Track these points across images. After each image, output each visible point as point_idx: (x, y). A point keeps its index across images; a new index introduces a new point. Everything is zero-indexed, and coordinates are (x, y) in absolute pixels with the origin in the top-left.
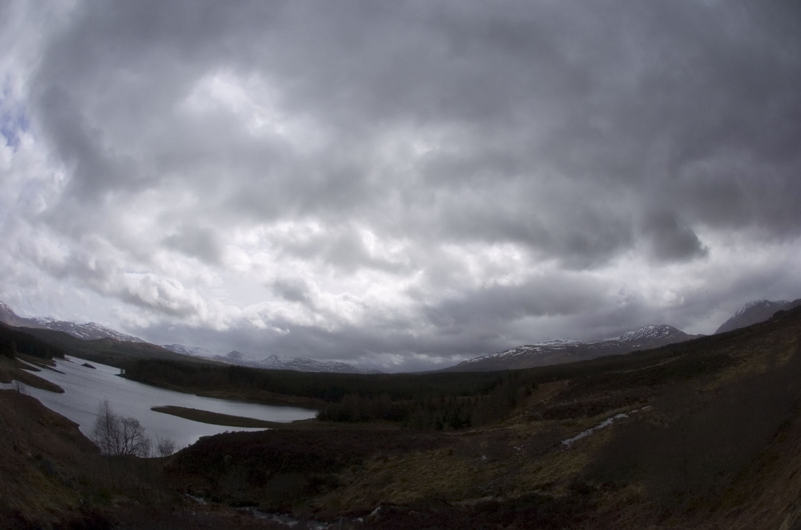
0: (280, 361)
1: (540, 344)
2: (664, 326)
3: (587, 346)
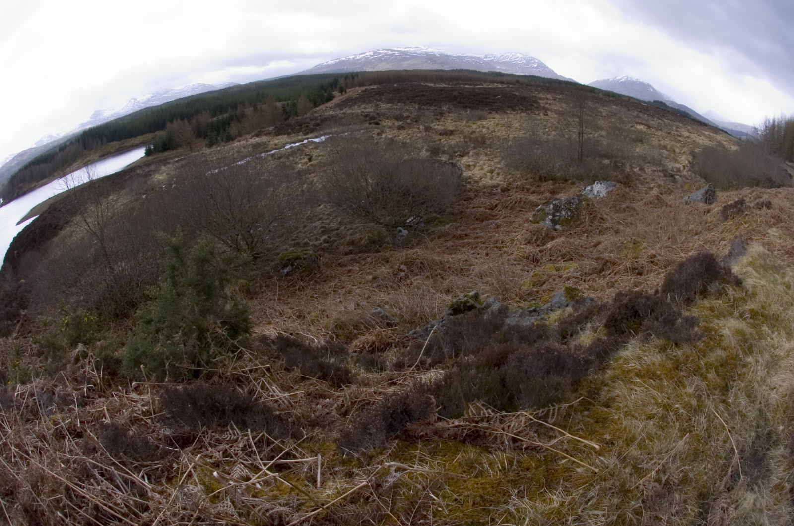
1: (400, 49)
2: (534, 59)
3: (448, 56)
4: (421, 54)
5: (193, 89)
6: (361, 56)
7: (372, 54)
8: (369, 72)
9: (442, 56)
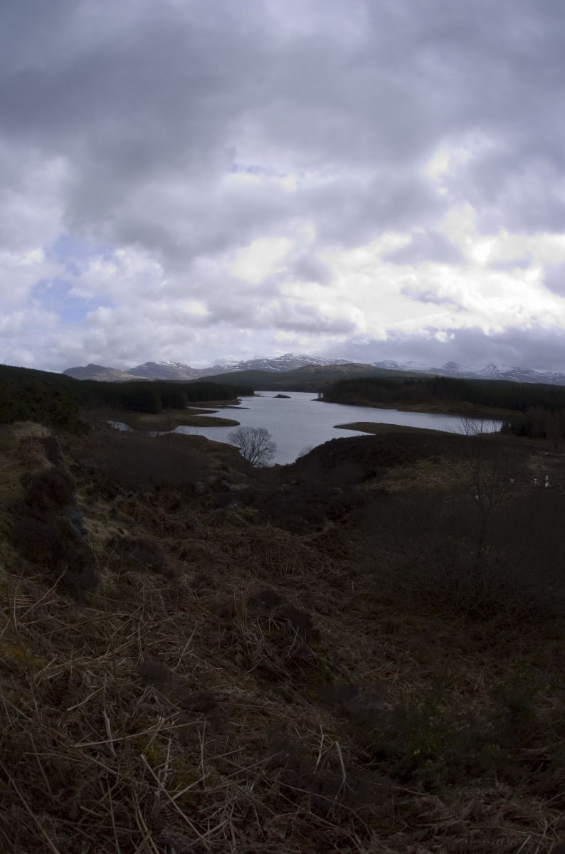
0: (498, 371)
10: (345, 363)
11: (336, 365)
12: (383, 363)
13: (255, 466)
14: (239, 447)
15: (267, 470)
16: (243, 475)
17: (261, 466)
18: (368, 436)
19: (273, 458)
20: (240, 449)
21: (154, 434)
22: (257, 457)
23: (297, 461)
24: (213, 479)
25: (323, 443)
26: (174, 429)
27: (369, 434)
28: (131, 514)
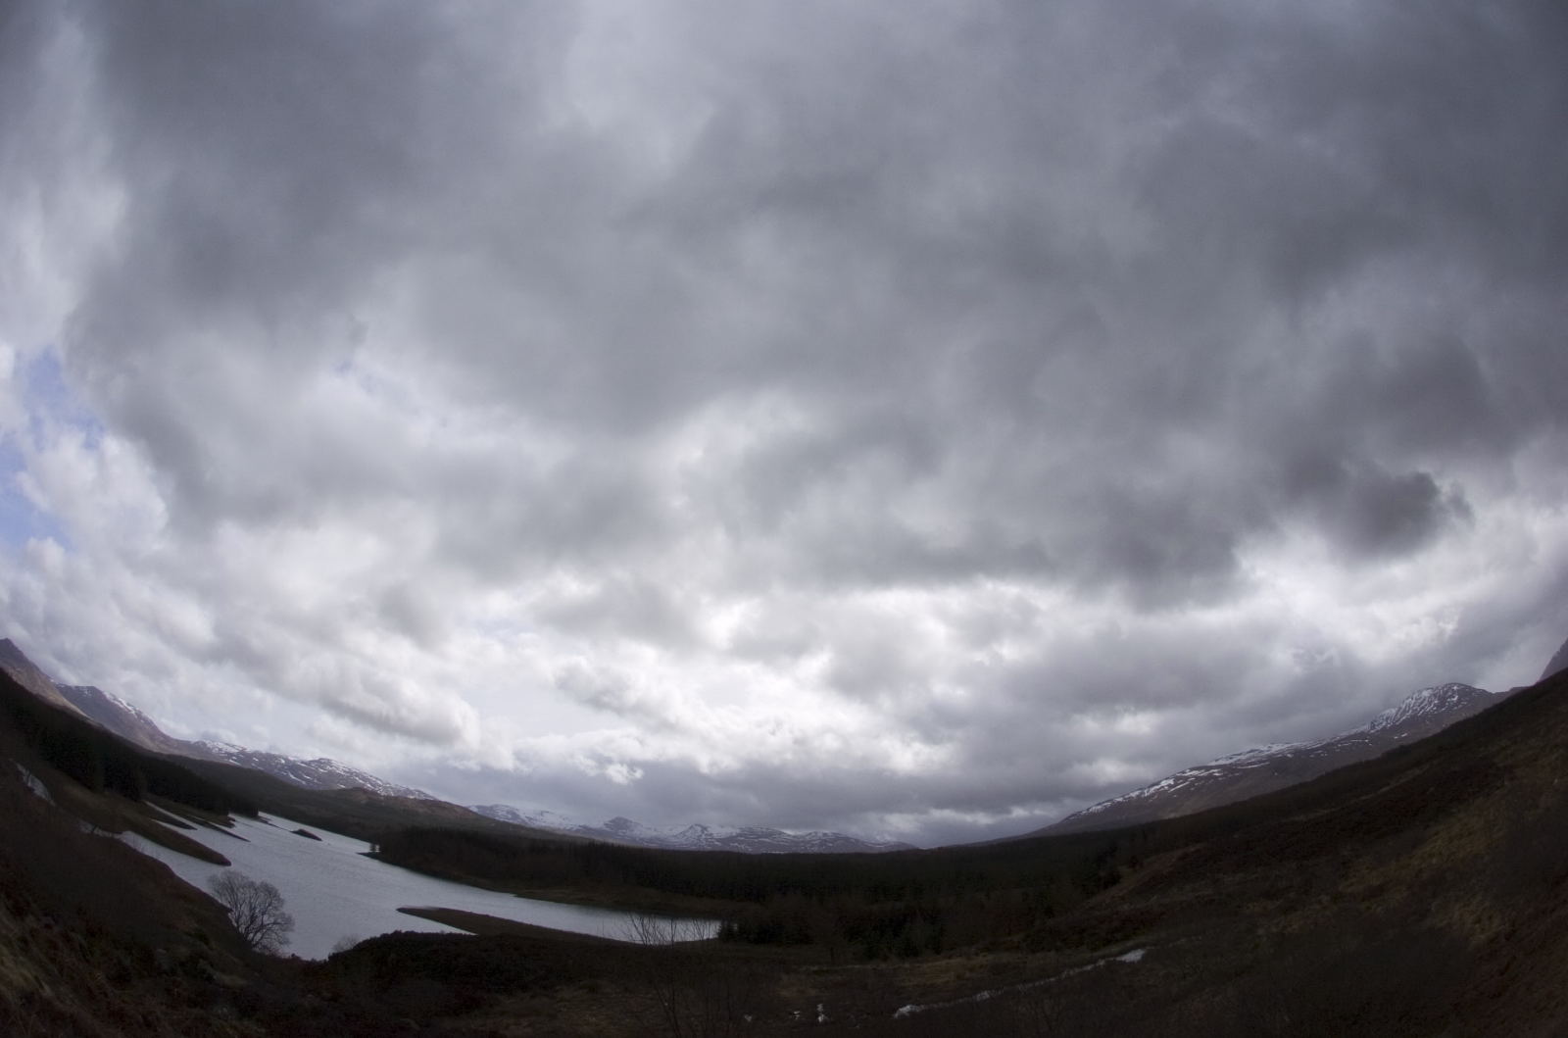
0: (711, 834)
1: (1221, 762)
2: (1451, 686)
3: (1309, 752)
4: (1260, 762)
5: (826, 841)
6: (1152, 790)
7: (1171, 782)
8: (1170, 821)
9: (1298, 753)
10: (423, 798)
11: (406, 798)
12: (491, 808)
13: (257, 950)
14: (229, 906)
15: (276, 961)
16: (236, 960)
17: (267, 953)
18: (460, 935)
19: (286, 942)
20: (231, 910)
21: (86, 828)
22: (259, 935)
23: (329, 957)
24: (183, 951)
25: (378, 936)
26: (120, 833)
27: (463, 932)
28: (53, 960)
